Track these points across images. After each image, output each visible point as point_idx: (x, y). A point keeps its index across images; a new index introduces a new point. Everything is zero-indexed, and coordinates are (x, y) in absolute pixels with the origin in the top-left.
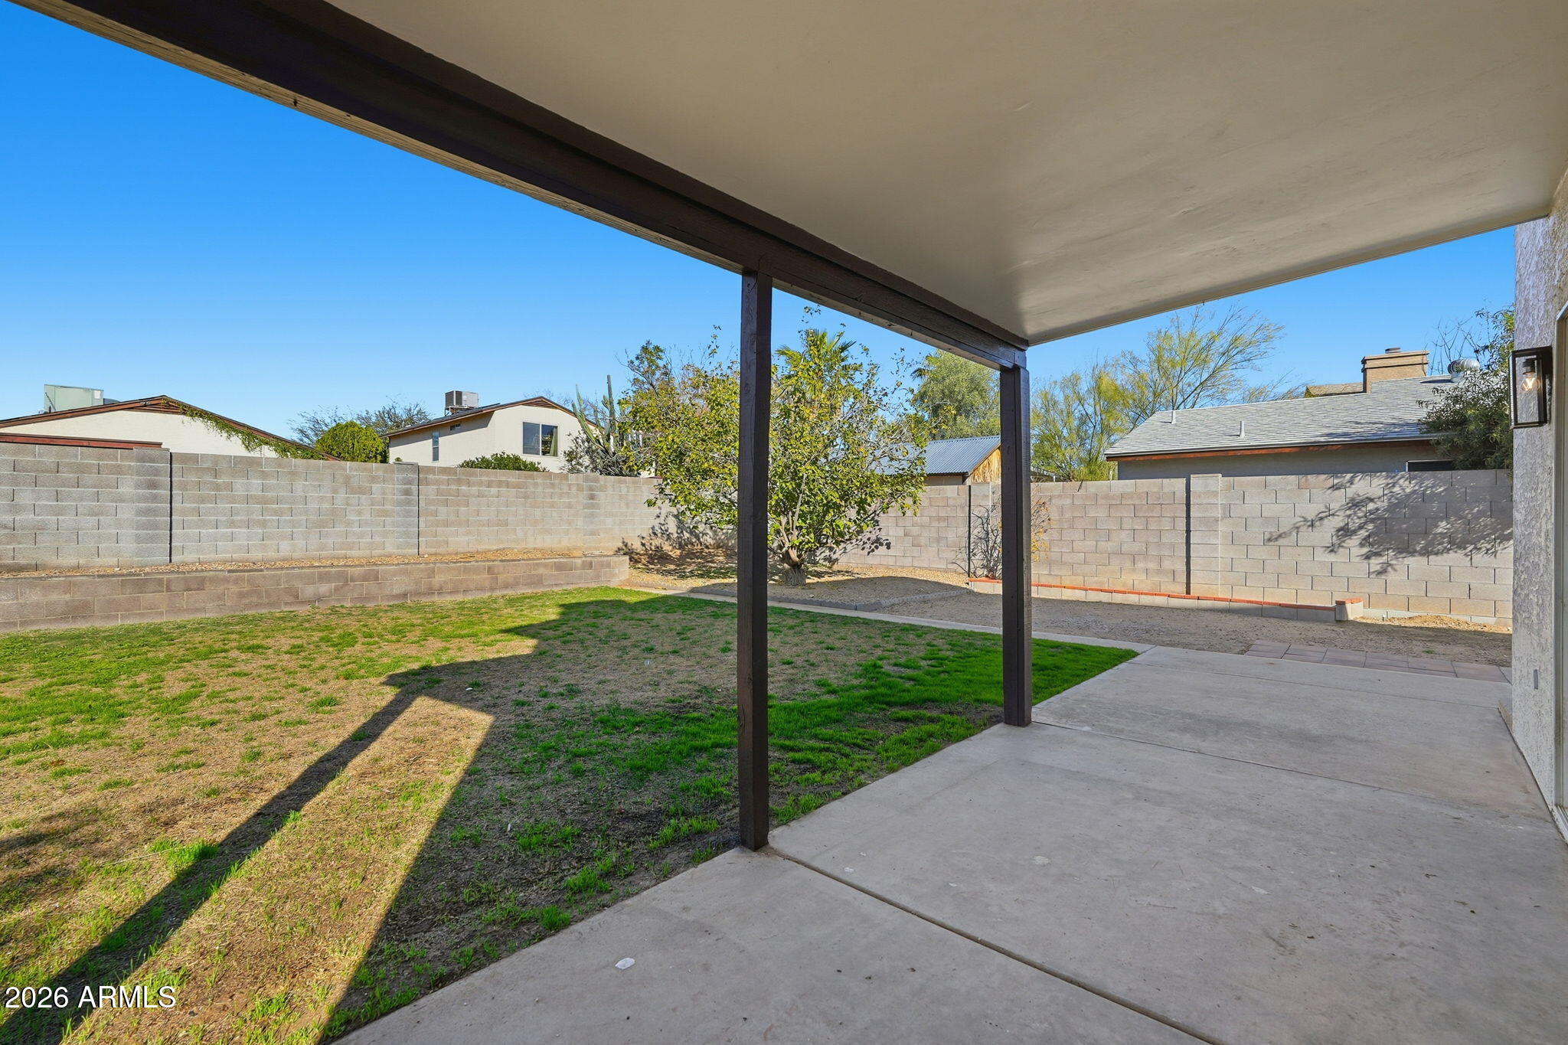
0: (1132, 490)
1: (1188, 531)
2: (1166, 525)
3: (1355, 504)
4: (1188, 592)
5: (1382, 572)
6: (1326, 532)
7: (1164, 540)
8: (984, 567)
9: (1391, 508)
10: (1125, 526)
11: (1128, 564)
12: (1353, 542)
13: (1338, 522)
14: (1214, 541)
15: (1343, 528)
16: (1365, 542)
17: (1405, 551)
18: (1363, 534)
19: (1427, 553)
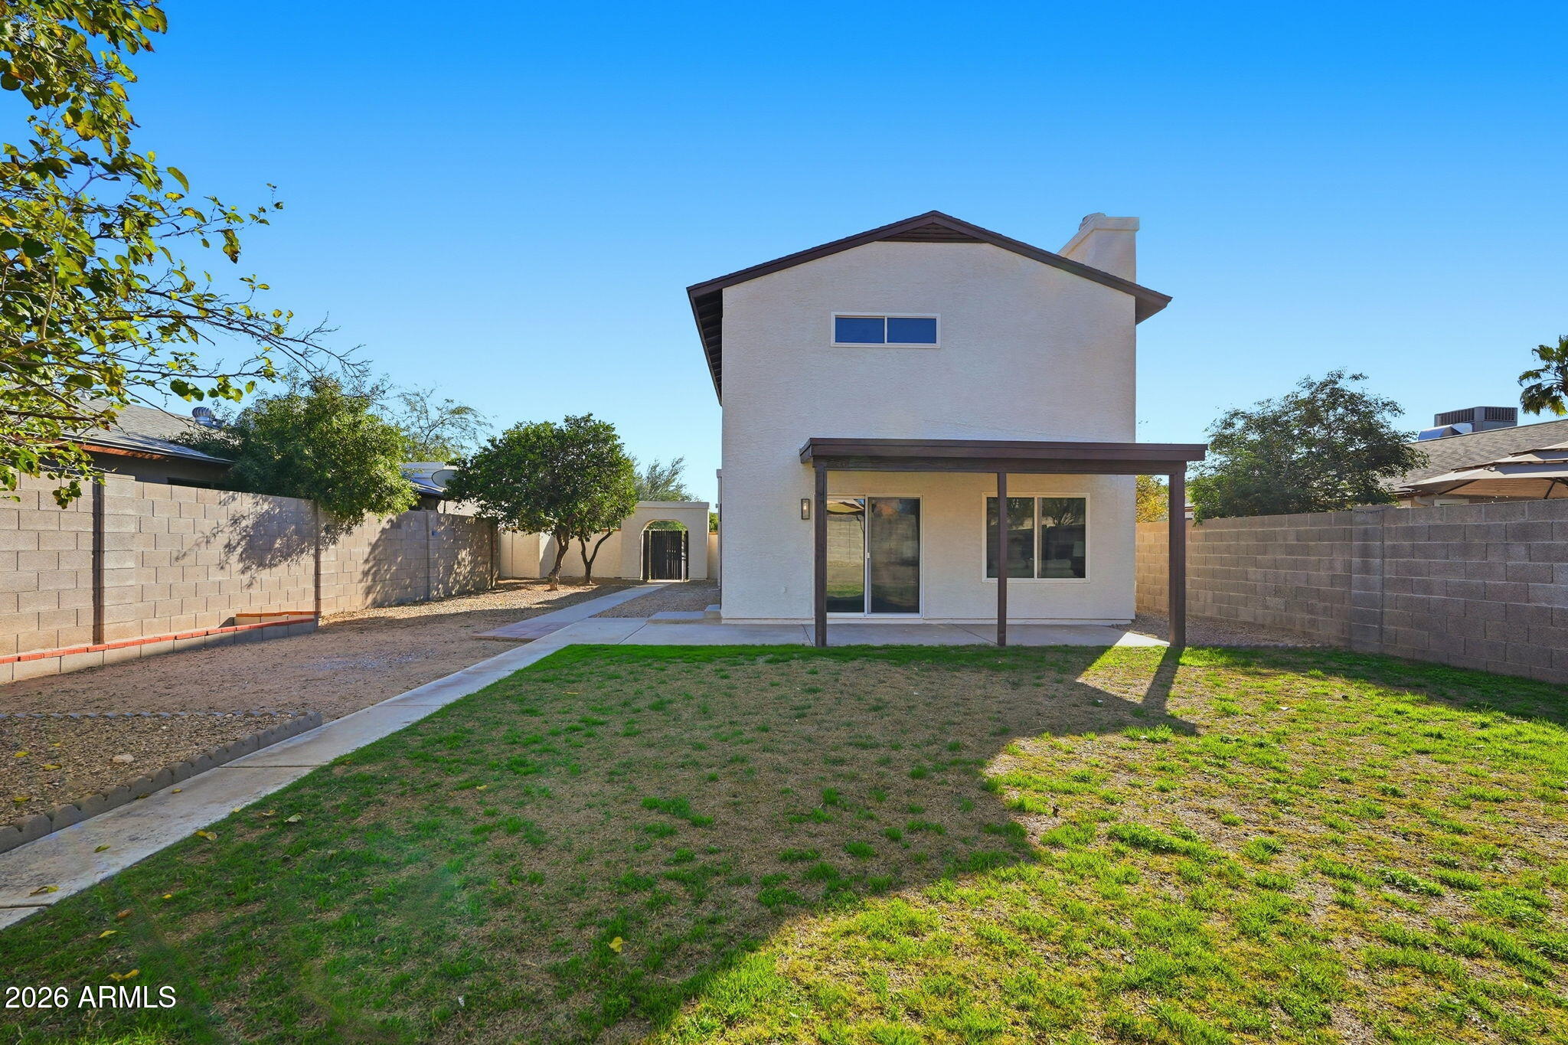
3: (235, 522)
5: (250, 585)
6: (216, 550)
9: (256, 525)
10: (2, 545)
12: (235, 557)
14: (131, 564)
15: (228, 546)
16: (241, 559)
17: (261, 565)
18: (239, 550)
19: (271, 566)
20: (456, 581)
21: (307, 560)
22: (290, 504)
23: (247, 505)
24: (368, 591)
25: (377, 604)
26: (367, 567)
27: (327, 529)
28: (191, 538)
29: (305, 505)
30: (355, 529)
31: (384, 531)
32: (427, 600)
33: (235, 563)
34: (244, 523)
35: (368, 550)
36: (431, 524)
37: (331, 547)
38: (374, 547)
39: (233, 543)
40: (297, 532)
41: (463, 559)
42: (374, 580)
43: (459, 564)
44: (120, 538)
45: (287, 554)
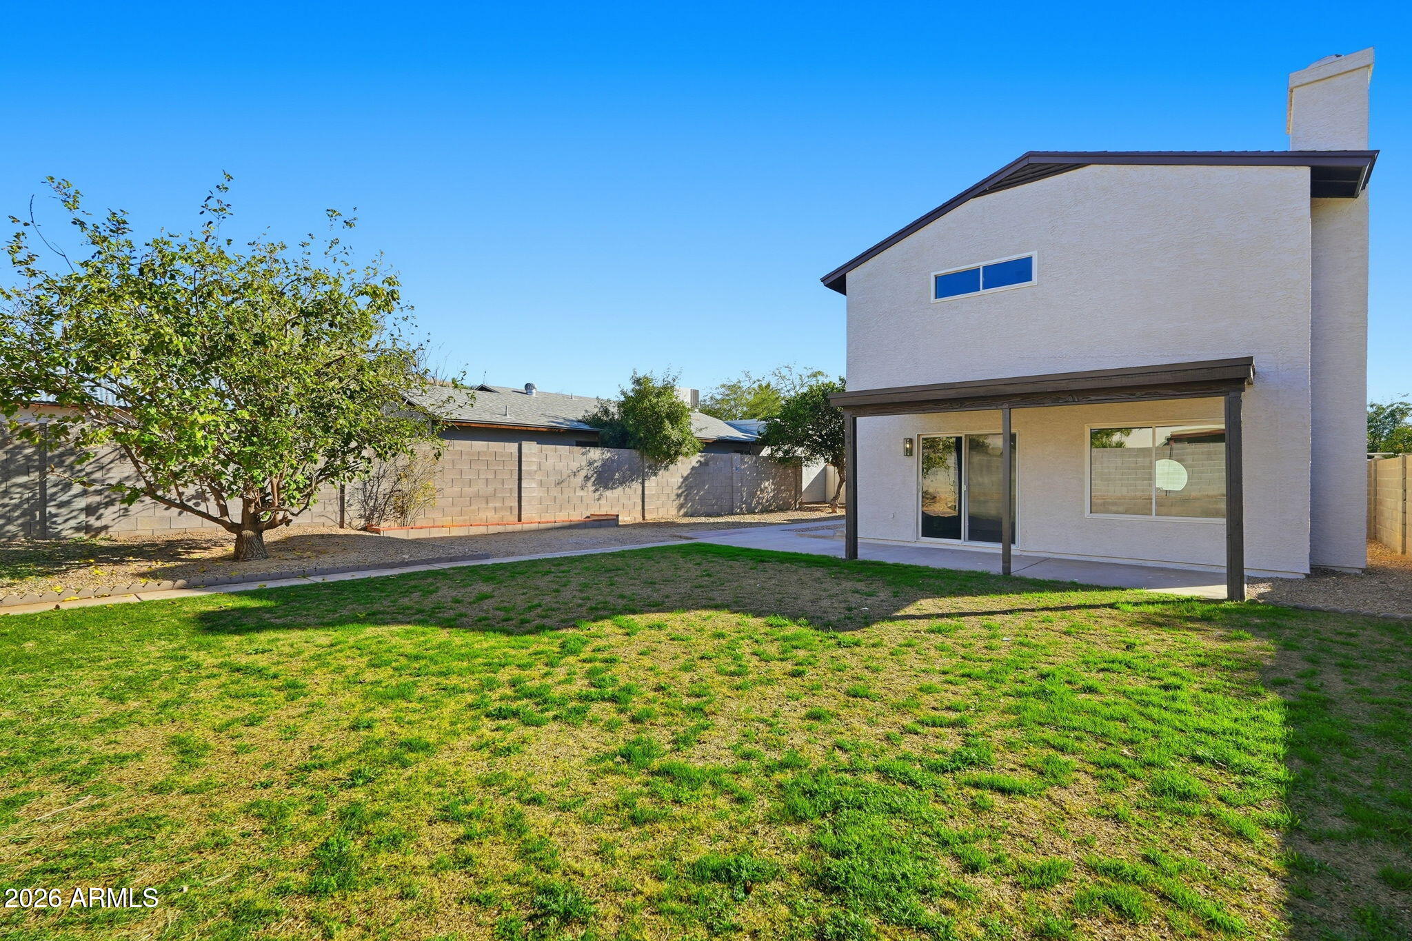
0: (485, 449)
1: (520, 479)
2: (507, 476)
3: (590, 463)
4: (520, 520)
5: (599, 499)
6: (580, 479)
7: (506, 486)
8: (361, 517)
9: (603, 465)
10: (481, 477)
11: (484, 505)
12: (590, 483)
13: (583, 473)
14: (534, 485)
15: (586, 477)
16: (594, 484)
17: (606, 487)
18: (593, 479)
19: (612, 488)
20: (758, 503)
21: (636, 486)
22: (625, 453)
23: (597, 454)
24: (681, 506)
25: (685, 515)
26: (680, 491)
27: (650, 467)
28: (566, 472)
29: (635, 454)
30: (671, 467)
31: (693, 468)
32: (732, 513)
33: (590, 487)
34: (596, 465)
35: (681, 480)
36: (734, 463)
37: (653, 478)
38: (686, 479)
39: (589, 475)
40: (629, 469)
41: (766, 488)
42: (685, 499)
43: (762, 491)
44: (529, 473)
45: (623, 482)
